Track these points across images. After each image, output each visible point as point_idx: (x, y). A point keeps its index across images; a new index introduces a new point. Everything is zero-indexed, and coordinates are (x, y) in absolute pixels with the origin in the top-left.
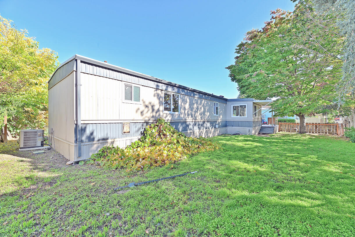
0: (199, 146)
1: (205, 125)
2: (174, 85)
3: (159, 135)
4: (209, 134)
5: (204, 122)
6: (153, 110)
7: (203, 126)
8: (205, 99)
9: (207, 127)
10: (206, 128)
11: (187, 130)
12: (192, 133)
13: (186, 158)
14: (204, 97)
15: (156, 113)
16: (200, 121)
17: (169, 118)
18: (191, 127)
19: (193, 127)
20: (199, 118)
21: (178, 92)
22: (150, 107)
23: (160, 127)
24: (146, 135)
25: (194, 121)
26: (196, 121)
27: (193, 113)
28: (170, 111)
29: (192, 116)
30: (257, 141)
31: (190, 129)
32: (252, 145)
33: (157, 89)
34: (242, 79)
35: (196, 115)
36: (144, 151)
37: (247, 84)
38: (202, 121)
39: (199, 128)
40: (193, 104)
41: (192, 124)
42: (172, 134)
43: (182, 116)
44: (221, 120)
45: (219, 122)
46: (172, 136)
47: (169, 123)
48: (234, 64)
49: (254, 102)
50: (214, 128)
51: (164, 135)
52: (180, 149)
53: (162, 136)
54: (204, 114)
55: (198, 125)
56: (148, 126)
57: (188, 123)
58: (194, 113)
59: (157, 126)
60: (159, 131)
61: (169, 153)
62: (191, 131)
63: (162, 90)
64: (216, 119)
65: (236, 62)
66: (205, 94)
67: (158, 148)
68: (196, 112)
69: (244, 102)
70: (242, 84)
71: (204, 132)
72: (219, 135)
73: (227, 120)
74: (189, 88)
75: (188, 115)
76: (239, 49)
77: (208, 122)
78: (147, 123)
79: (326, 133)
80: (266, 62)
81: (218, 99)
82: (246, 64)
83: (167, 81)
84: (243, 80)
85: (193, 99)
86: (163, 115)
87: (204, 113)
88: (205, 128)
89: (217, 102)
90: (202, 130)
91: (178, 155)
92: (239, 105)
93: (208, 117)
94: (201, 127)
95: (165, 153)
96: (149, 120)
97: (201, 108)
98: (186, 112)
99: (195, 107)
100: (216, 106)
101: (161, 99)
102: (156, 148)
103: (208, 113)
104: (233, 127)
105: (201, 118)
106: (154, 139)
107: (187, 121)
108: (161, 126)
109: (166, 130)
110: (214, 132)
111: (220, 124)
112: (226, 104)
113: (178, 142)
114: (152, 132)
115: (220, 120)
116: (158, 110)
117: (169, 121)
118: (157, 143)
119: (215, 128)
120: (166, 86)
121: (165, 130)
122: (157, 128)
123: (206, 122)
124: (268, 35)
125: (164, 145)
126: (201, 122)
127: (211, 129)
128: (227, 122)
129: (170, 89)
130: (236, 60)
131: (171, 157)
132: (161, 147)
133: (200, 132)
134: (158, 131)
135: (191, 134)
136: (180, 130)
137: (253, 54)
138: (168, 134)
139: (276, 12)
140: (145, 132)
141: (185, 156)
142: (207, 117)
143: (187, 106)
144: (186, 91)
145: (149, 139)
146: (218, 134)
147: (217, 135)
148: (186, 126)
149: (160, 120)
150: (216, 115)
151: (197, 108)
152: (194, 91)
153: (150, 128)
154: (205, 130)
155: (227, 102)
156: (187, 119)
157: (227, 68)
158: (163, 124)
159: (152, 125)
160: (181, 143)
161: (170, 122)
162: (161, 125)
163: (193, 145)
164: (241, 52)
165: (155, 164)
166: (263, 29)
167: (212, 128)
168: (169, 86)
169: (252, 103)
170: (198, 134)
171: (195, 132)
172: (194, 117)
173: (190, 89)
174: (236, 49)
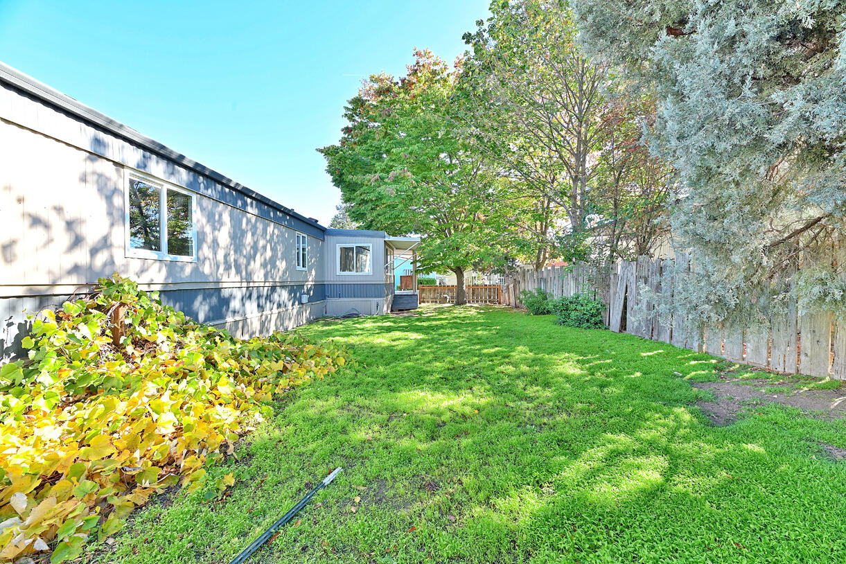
0: (284, 366)
1: (276, 297)
2: (173, 157)
3: (117, 346)
4: (286, 323)
5: (273, 289)
6: (77, 241)
7: (270, 302)
8: (277, 222)
9: (281, 302)
10: (279, 306)
11: (222, 317)
12: (240, 325)
13: (261, 420)
14: (272, 214)
15: (94, 252)
16: (262, 284)
17: (158, 275)
18: (235, 304)
19: (244, 305)
20: (259, 276)
21: (192, 186)
22: (58, 225)
23: (116, 312)
24: (32, 354)
25: (245, 285)
26: (251, 285)
27: (243, 261)
28: (158, 249)
29: (238, 271)
30: (406, 327)
31: (234, 312)
32: (406, 339)
33: (95, 156)
34: (362, 185)
35: (250, 268)
36: (31, 440)
37: (372, 196)
38: (267, 284)
39: (259, 306)
40: (243, 233)
41: (238, 294)
42: (176, 337)
43: (207, 269)
44: (314, 283)
45: (309, 286)
46: (180, 345)
47: (156, 296)
48: (338, 144)
49: (386, 239)
50: (298, 305)
51: (140, 343)
52: (226, 388)
53: (130, 349)
54: (274, 266)
55: (259, 297)
56: (48, 313)
57: (225, 293)
58: (245, 262)
59: (99, 308)
60: (114, 330)
61: (187, 420)
62: (237, 318)
63: (119, 165)
64: (301, 280)
65: (344, 141)
66: (276, 207)
67: (121, 407)
68: (252, 257)
69: (366, 238)
70: (361, 195)
71: (274, 317)
72: (310, 322)
73: (325, 283)
74: (230, 181)
75: (228, 268)
76: (353, 109)
77: (282, 287)
78: (42, 299)
79: (486, 302)
80: (411, 153)
81: (305, 225)
82: (368, 150)
83: (144, 134)
84: (365, 187)
85: (242, 217)
86: (126, 266)
87: (272, 261)
88: (275, 306)
89: (304, 235)
90: (267, 312)
91: (226, 416)
92: (354, 246)
93: (283, 274)
94: (266, 303)
95: (167, 422)
96: (53, 285)
97: (264, 247)
98: (220, 256)
99: (247, 242)
100: (301, 245)
101: (117, 201)
102: (109, 408)
103: (284, 263)
104: (342, 299)
105: (266, 276)
106: (91, 369)
107: (224, 285)
108: (122, 311)
109: (148, 321)
110: (299, 313)
111: (312, 292)
112: (323, 240)
113: (211, 363)
114: (72, 336)
115: (311, 283)
116: (105, 243)
117: (158, 288)
118: (108, 385)
119: (300, 303)
120: (141, 151)
121: (142, 323)
122: (98, 319)
123: (278, 289)
124: (414, 97)
125: (151, 388)
126: (266, 289)
127: (290, 307)
128: (326, 286)
129: (157, 168)
130: (344, 136)
131: (201, 432)
132: (139, 397)
133: (264, 317)
134: (108, 332)
135: (237, 328)
136: (201, 317)
137: (385, 130)
138: (161, 337)
139: (423, 53)
140: (27, 343)
141: (257, 414)
142: (280, 273)
143: (224, 237)
144: (219, 187)
145: (57, 373)
146: (307, 320)
147: (304, 322)
148: (221, 305)
149: (110, 284)
150: (300, 268)
151: (255, 247)
152: (245, 193)
153: (59, 319)
154: (275, 311)
155: (326, 237)
156: (225, 279)
157: (321, 151)
158: (130, 298)
159: (73, 308)
160: (226, 365)
161: (161, 292)
162: (123, 304)
163: (266, 363)
164: (356, 118)
165: (128, 497)
166: (403, 81)
167: (293, 305)
168: (154, 157)
169: (381, 241)
170: (256, 326)
171: (249, 321)
172: (244, 273)
173: (232, 185)
174: (347, 108)
